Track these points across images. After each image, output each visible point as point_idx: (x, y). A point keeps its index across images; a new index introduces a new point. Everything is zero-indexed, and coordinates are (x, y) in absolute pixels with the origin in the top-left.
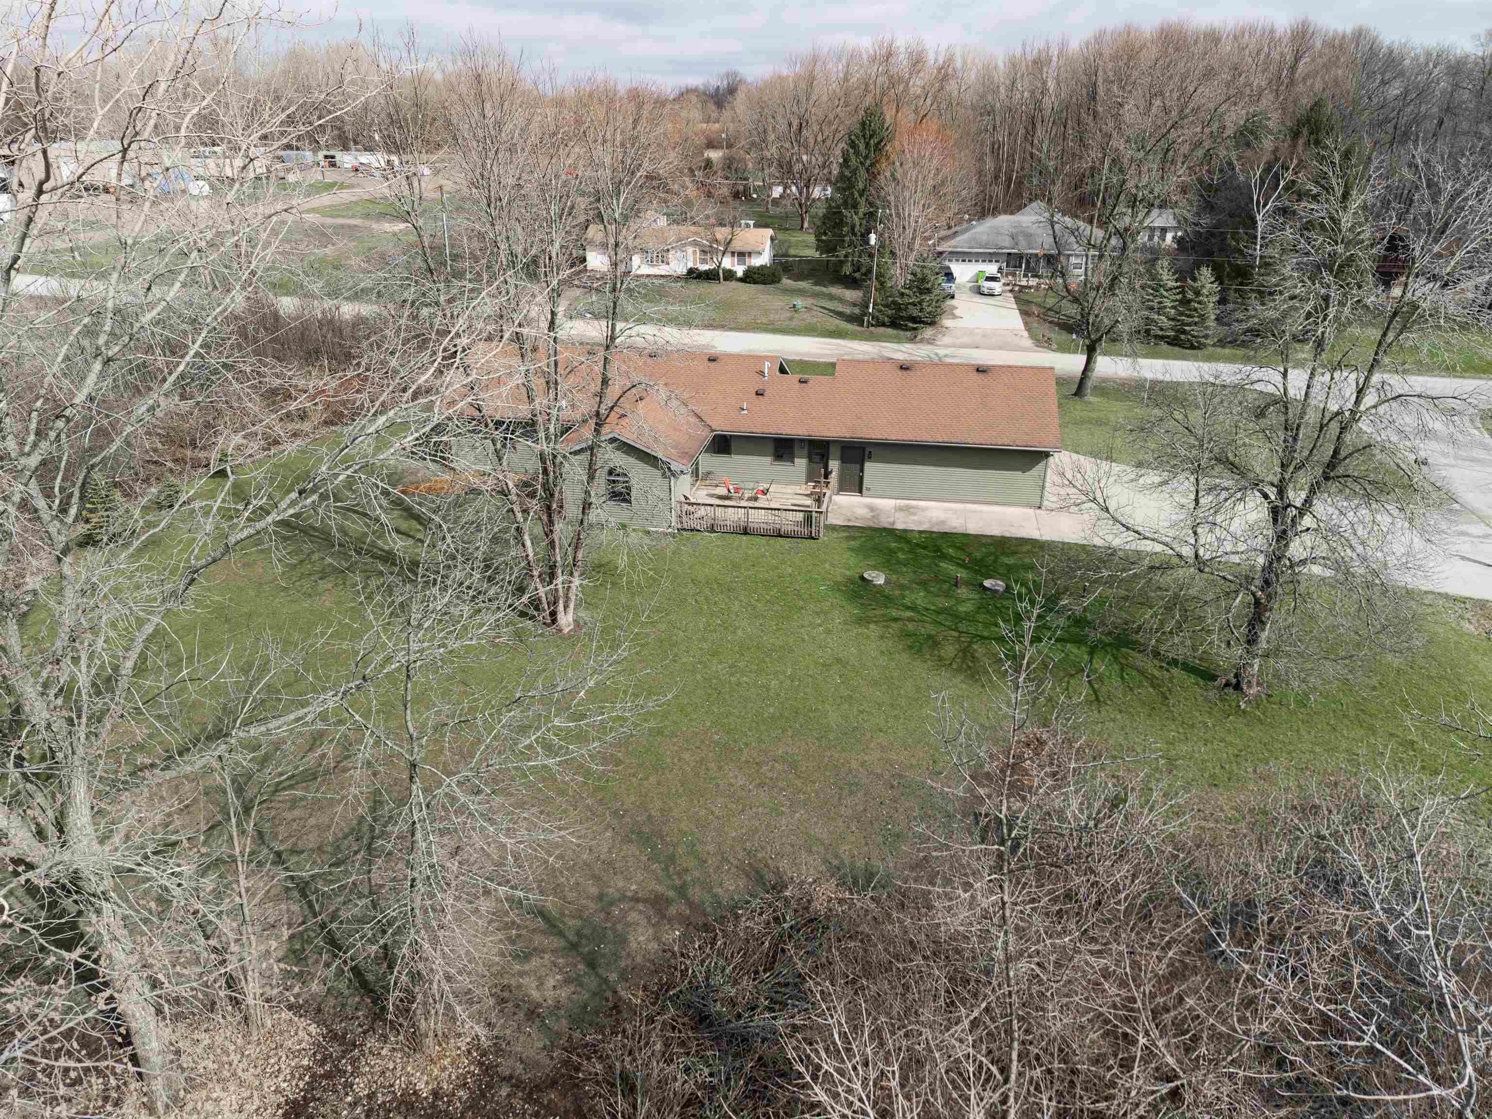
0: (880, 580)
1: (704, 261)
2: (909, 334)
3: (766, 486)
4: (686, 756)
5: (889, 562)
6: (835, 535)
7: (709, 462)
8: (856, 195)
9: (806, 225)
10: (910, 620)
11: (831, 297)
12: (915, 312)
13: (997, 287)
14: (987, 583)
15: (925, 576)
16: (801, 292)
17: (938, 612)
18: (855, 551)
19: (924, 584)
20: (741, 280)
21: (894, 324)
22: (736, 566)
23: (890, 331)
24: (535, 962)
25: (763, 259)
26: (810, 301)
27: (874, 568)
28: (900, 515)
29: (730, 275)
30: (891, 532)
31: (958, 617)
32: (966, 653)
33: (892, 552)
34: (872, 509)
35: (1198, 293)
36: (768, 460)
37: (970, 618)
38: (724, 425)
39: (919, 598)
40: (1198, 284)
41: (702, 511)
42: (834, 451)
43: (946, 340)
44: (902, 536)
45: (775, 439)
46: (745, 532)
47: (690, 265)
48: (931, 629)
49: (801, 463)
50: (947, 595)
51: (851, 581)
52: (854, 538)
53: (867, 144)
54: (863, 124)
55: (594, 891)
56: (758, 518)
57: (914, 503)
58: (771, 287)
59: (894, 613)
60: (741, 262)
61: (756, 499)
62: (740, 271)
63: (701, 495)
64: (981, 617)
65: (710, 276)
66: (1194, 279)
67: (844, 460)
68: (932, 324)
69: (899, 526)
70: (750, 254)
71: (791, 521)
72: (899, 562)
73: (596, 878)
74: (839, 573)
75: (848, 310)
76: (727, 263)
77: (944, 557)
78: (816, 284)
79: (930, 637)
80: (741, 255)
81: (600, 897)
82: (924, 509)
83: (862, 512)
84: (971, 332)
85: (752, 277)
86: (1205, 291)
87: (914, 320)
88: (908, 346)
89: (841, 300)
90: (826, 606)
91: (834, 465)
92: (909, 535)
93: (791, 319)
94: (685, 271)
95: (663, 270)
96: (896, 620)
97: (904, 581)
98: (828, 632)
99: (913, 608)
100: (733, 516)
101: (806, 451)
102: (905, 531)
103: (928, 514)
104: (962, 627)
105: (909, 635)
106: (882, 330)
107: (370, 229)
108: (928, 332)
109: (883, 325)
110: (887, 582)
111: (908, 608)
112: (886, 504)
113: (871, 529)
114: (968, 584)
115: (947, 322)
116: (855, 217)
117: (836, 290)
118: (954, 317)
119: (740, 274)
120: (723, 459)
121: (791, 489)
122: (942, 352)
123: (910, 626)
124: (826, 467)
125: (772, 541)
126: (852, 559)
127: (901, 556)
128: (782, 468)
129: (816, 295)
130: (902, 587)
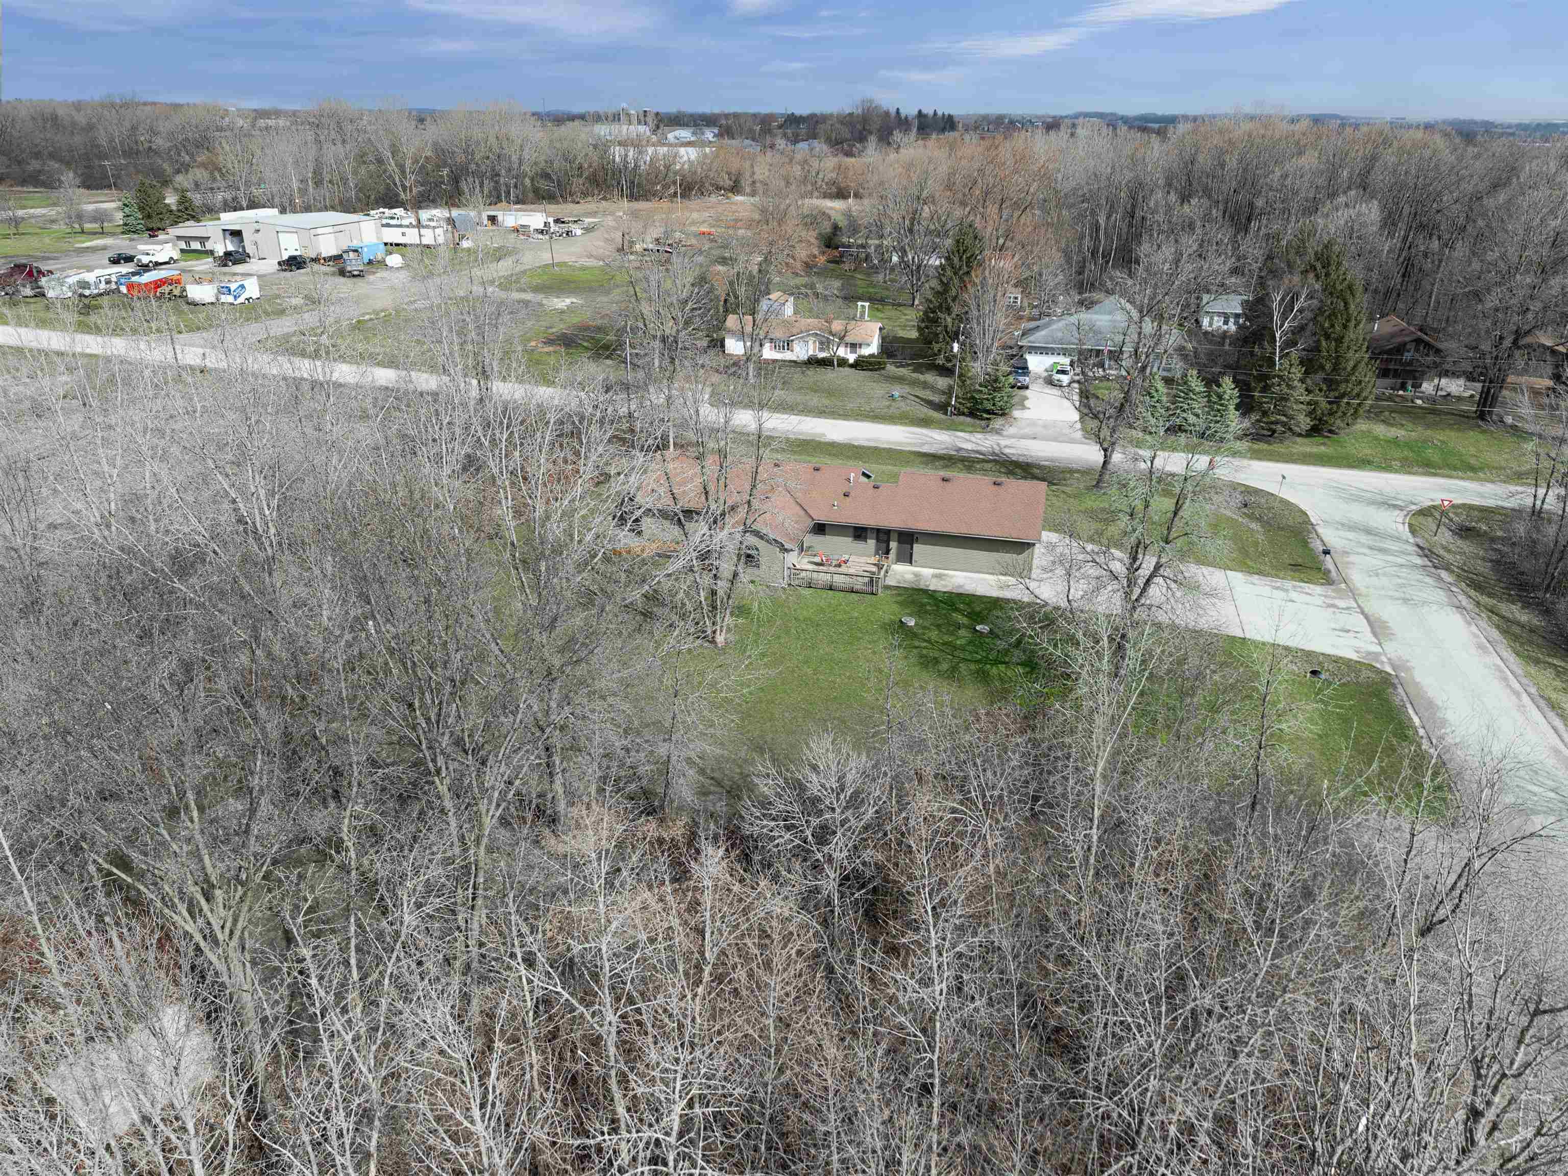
0: (912, 623)
1: (821, 350)
2: (983, 423)
3: (847, 557)
4: (787, 714)
5: (920, 611)
6: (889, 592)
7: (811, 540)
8: (949, 300)
9: (917, 302)
10: (925, 648)
11: (925, 385)
12: (989, 406)
13: (1065, 379)
14: (978, 628)
15: (940, 622)
16: (900, 380)
17: (944, 644)
18: (900, 603)
19: (938, 626)
20: (851, 366)
21: (972, 414)
22: (822, 610)
23: (968, 419)
24: (711, 797)
25: (872, 349)
26: (907, 389)
27: (910, 615)
28: (934, 580)
29: (843, 362)
30: (925, 592)
31: (955, 648)
32: (954, 669)
33: (923, 605)
34: (916, 575)
35: (1220, 397)
36: (850, 539)
37: (963, 649)
38: (822, 517)
39: (934, 635)
40: (1221, 390)
41: (803, 574)
42: (894, 536)
43: (1012, 430)
44: (930, 594)
45: (855, 528)
46: (831, 588)
47: (811, 353)
48: (937, 654)
49: (872, 543)
50: (952, 634)
51: (892, 623)
52: (899, 595)
53: (961, 258)
54: (958, 241)
55: (738, 770)
56: (839, 580)
57: (946, 572)
58: (875, 374)
59: (917, 643)
60: (853, 351)
61: (839, 566)
62: (852, 358)
63: (804, 563)
64: (970, 648)
65: (825, 363)
66: (1219, 386)
67: (899, 542)
68: (1003, 415)
69: (932, 588)
70: (860, 345)
71: (859, 583)
72: (926, 612)
73: (740, 767)
74: (887, 618)
75: (936, 398)
76: (842, 352)
77: (957, 610)
78: (914, 371)
79: (935, 658)
80: (854, 346)
81: (741, 773)
82: (952, 577)
83: (909, 577)
84: (1033, 423)
85: (861, 364)
86: (1227, 397)
87: (988, 412)
88: (979, 436)
89: (933, 388)
90: (875, 638)
91: (893, 545)
92: (937, 595)
93: (889, 407)
94: (806, 358)
95: (788, 356)
96: (916, 647)
97: (926, 624)
98: (874, 653)
99: (929, 641)
100: (824, 578)
101: (875, 535)
102: (935, 591)
103: (953, 580)
104: (956, 653)
105: (921, 657)
106: (962, 418)
107: (541, 305)
108: (997, 423)
109: (963, 414)
110: (916, 624)
111: (925, 641)
112: (927, 572)
113: (913, 589)
114: (967, 627)
115: (1016, 413)
116: (949, 320)
117: (930, 377)
118: (1024, 407)
119: (851, 361)
120: (820, 538)
121: (863, 559)
122: (1003, 442)
123: (924, 652)
124: (888, 545)
125: (848, 594)
126: (895, 608)
127: (928, 608)
128: (860, 545)
129: (914, 383)
130: (924, 628)
